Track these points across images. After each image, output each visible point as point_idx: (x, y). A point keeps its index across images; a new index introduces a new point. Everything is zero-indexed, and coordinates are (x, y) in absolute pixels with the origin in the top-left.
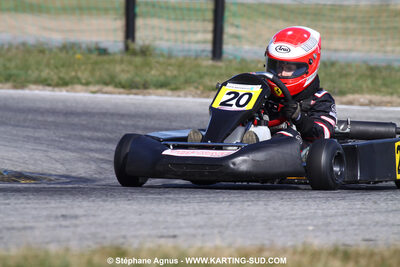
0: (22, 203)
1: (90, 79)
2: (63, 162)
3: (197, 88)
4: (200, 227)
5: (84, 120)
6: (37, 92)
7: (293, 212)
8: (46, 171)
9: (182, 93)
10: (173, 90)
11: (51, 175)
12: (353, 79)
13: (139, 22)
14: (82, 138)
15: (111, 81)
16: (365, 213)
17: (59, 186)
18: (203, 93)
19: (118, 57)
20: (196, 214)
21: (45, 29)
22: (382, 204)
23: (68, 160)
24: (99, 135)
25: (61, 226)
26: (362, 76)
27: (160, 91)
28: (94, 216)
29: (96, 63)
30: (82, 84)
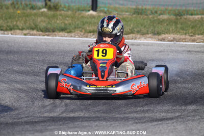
1: (24, 27)
3: (81, 31)
9: (73, 34)
10: (68, 32)
15: (35, 28)
18: (84, 34)
30: (19, 29)
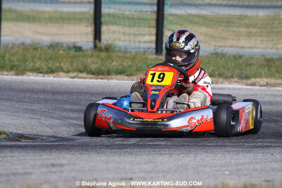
0: (23, 156)
1: (70, 69)
2: (51, 126)
4: (149, 172)
5: (65, 97)
6: (32, 77)
7: (215, 161)
8: (39, 133)
9: (135, 78)
10: (128, 75)
11: (43, 136)
12: (255, 67)
13: (104, 28)
14: (65, 110)
15: (85, 70)
16: (265, 162)
17: (48, 144)
19: (89, 53)
20: (146, 163)
21: (37, 33)
22: (278, 156)
23: (54, 125)
24: (77, 107)
25: (51, 172)
26: (262, 66)
27: (119, 76)
28: (74, 164)
29: (73, 57)
30: (64, 72)
